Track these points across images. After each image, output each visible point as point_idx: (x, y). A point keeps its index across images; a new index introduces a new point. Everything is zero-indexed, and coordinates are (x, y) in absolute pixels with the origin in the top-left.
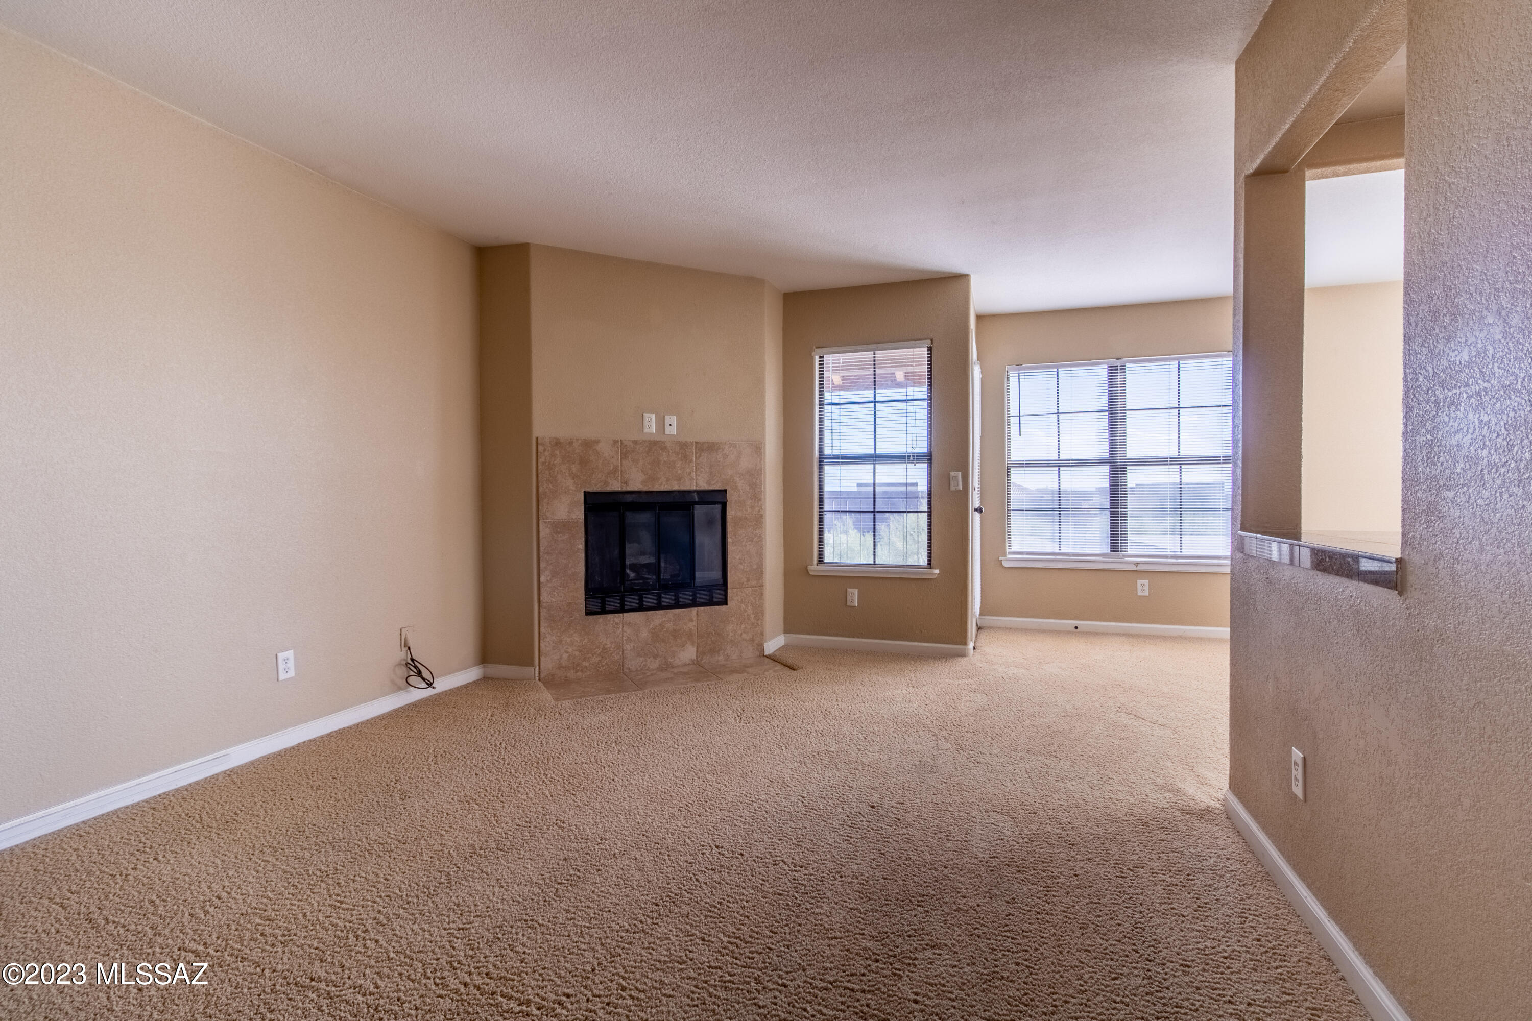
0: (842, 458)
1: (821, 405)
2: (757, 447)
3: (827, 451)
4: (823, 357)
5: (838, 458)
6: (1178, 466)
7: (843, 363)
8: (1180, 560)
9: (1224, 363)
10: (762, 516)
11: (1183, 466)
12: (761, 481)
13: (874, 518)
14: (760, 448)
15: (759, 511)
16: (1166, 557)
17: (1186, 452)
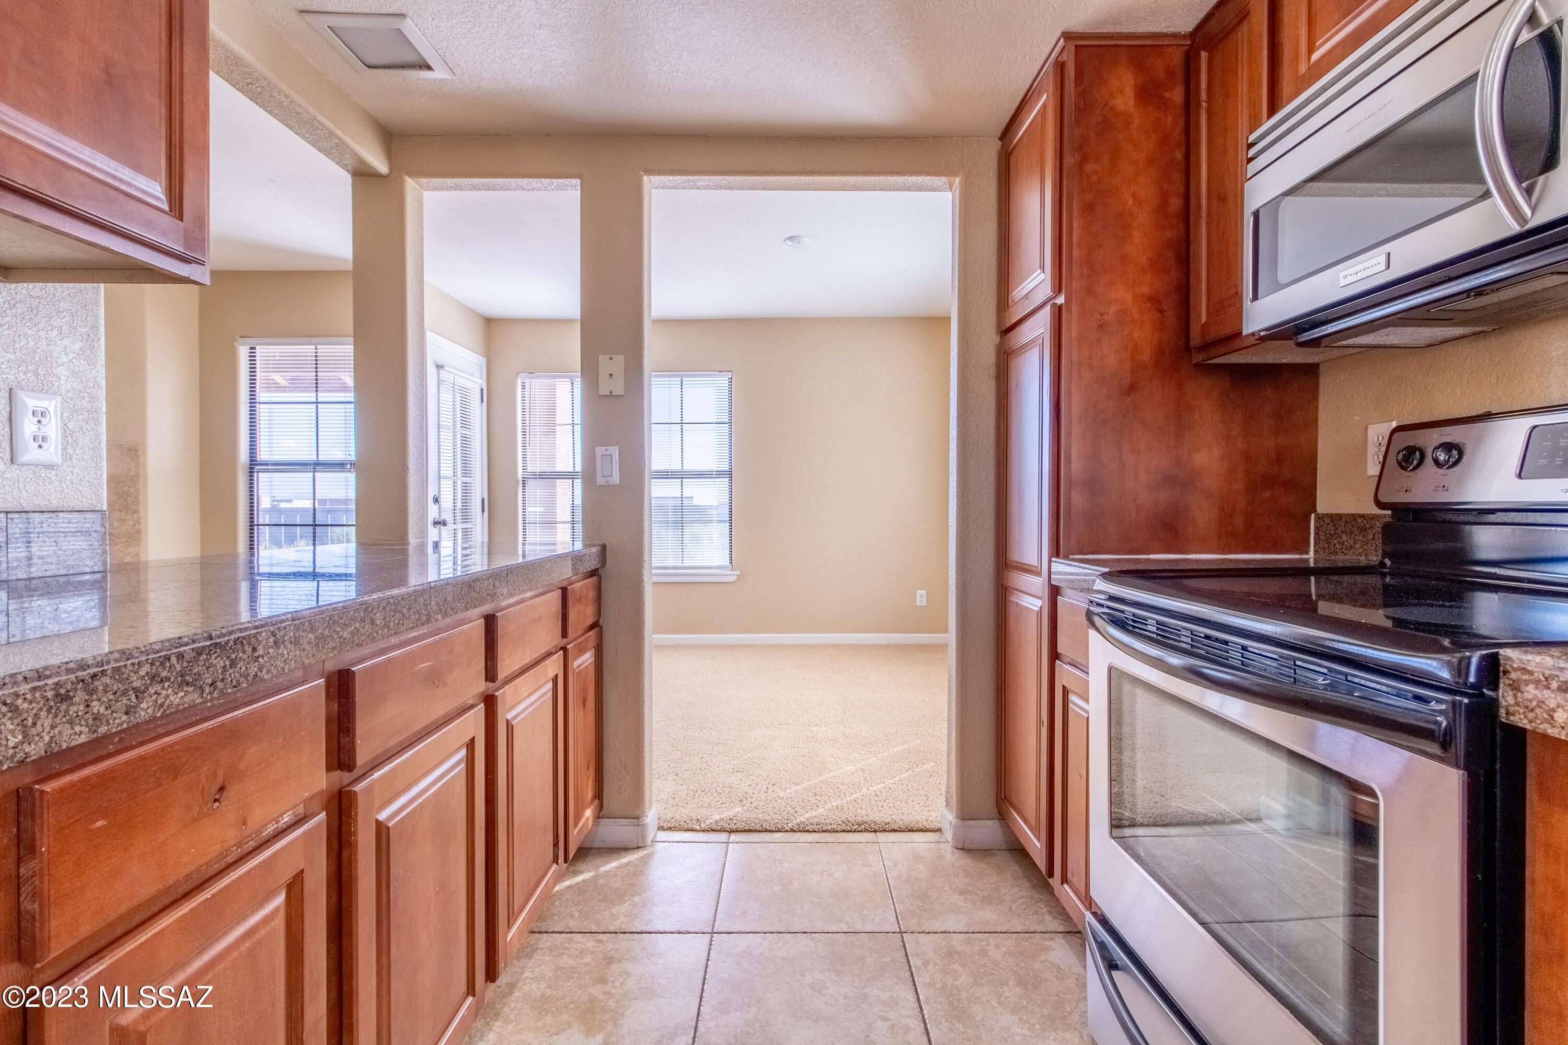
0: (275, 464)
1: (253, 403)
2: (130, 450)
3: (263, 455)
4: (254, 348)
5: (267, 465)
6: (680, 480)
7: (280, 356)
8: (680, 571)
9: (715, 382)
10: (139, 531)
11: (684, 480)
12: (137, 490)
13: (314, 533)
14: (136, 451)
15: (134, 525)
16: (667, 568)
17: (689, 466)
